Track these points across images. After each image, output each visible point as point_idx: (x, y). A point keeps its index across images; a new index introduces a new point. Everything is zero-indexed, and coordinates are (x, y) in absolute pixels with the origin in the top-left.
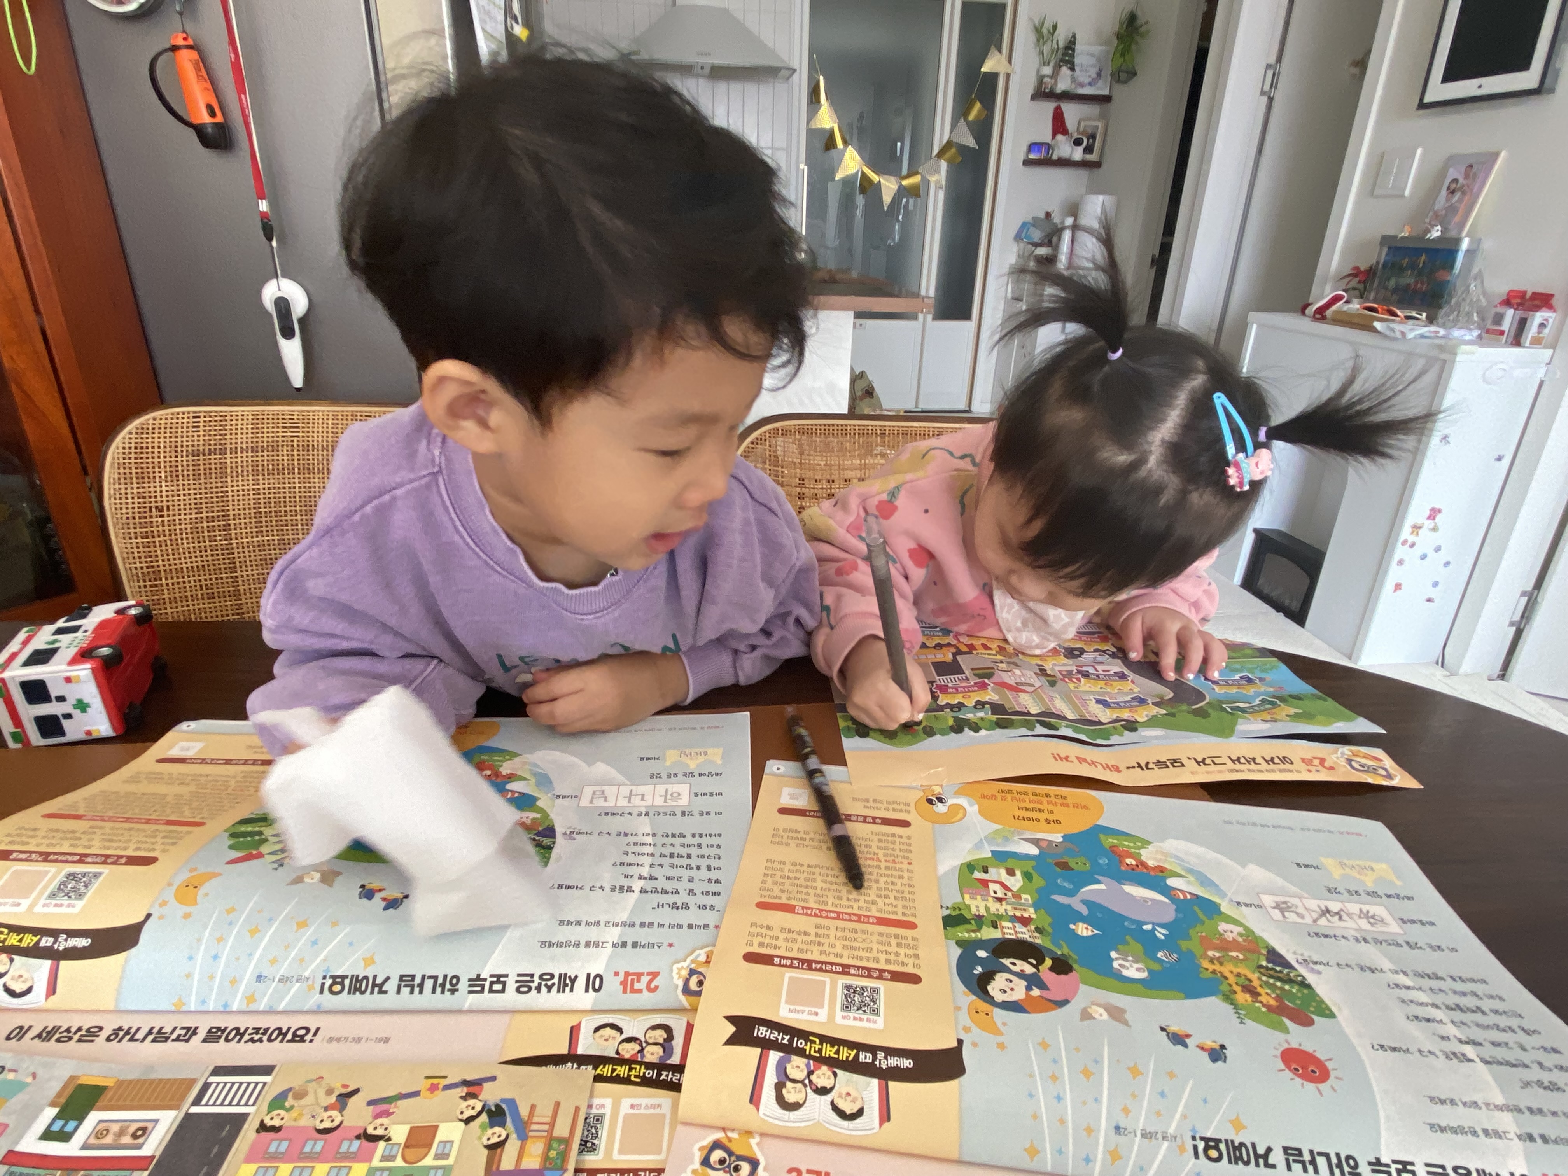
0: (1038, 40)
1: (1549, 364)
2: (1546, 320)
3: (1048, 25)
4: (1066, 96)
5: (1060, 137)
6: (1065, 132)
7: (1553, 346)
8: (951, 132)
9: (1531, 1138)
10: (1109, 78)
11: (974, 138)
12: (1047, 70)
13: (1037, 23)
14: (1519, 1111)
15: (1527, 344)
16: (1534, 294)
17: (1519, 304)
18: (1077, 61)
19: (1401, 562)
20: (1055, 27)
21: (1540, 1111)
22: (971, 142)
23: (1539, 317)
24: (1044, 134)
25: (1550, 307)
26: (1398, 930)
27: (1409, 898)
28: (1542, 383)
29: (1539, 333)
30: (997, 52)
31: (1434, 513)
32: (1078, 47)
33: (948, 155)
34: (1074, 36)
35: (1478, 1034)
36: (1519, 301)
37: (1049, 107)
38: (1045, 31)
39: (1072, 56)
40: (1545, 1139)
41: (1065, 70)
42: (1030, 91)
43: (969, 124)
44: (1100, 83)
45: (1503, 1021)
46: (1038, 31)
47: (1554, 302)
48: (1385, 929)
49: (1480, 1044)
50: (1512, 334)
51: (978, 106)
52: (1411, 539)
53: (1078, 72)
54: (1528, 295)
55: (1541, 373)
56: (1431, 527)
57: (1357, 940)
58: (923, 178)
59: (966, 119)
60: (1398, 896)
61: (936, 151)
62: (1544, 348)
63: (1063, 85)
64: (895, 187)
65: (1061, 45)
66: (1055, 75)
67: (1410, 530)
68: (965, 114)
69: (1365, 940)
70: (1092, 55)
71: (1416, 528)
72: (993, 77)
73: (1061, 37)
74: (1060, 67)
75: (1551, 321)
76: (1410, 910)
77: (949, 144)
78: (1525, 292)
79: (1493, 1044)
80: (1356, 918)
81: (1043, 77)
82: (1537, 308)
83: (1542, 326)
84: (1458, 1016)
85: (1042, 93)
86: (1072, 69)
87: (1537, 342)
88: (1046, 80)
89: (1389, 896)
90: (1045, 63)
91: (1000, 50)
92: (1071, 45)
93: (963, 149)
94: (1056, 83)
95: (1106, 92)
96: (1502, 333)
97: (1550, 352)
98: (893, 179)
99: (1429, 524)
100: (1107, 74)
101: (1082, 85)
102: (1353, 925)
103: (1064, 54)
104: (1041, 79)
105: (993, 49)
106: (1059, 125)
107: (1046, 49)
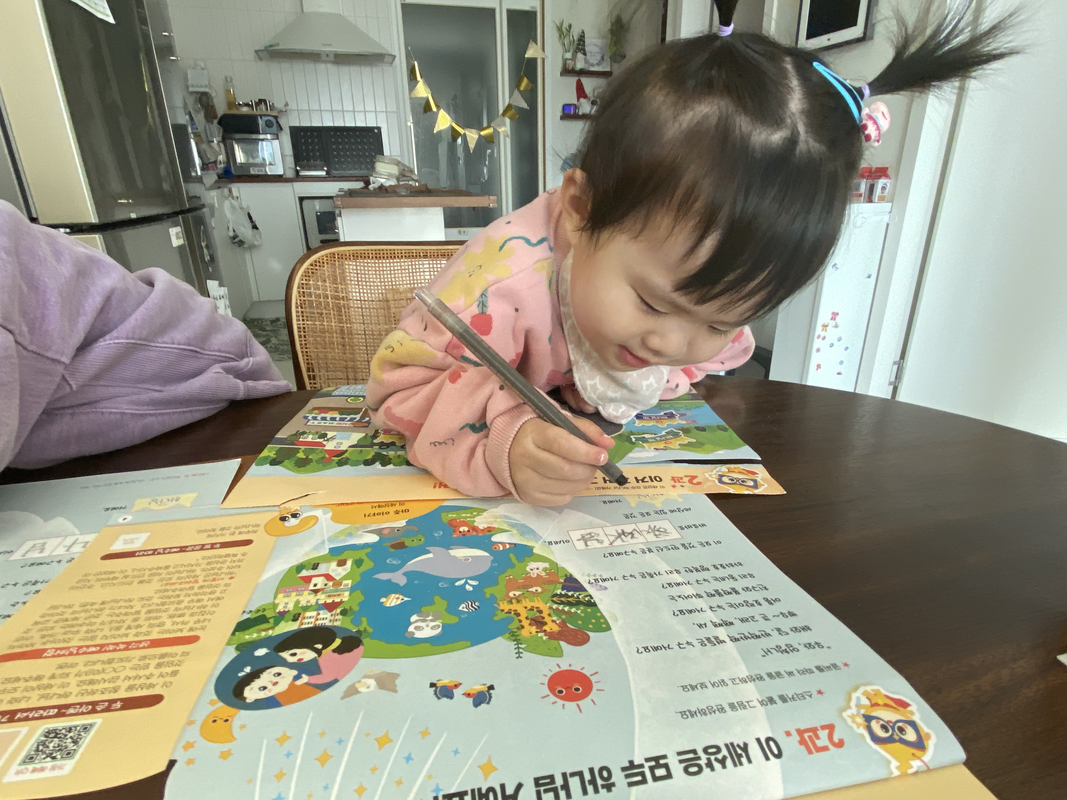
0: (560, 36)
1: (891, 212)
2: (885, 184)
3: (565, 25)
4: (582, 73)
5: (582, 100)
6: (585, 97)
7: (892, 201)
8: (510, 98)
9: (771, 700)
10: (609, 60)
11: (526, 101)
12: (569, 55)
13: (558, 25)
14: (761, 678)
15: (876, 200)
16: (876, 168)
17: (869, 176)
18: (587, 49)
19: (818, 350)
20: (570, 26)
21: (779, 674)
22: (524, 105)
23: (881, 182)
24: (572, 99)
25: (887, 176)
26: (678, 536)
27: (687, 510)
28: (888, 225)
29: (882, 193)
30: (534, 44)
31: (835, 315)
32: (587, 41)
33: (509, 114)
34: (583, 32)
35: (729, 614)
36: (867, 174)
37: (572, 81)
38: (564, 30)
39: (584, 45)
40: (783, 699)
41: (580, 55)
42: (559, 68)
43: (520, 92)
44: (604, 64)
45: (750, 597)
46: (560, 29)
47: (889, 172)
48: (667, 538)
49: (731, 624)
50: (867, 194)
51: (525, 81)
52: (823, 334)
53: (588, 57)
54: (873, 169)
55: (886, 219)
56: (834, 324)
57: (644, 552)
58: (495, 130)
59: (519, 90)
60: (679, 510)
61: (501, 111)
62: (887, 202)
63: (580, 65)
64: (476, 137)
65: (576, 38)
66: (574, 58)
67: (821, 328)
68: (518, 86)
69: (650, 550)
70: (597, 46)
71: (825, 326)
72: (533, 61)
73: (575, 33)
74: (576, 52)
75: (888, 185)
76: (686, 518)
77: (509, 107)
78: (871, 168)
79: (742, 620)
80: (644, 533)
81: (567, 59)
82: (880, 177)
83: (884, 188)
84: (716, 601)
85: (567, 71)
86: (585, 54)
87: (882, 199)
88: (568, 62)
89: (672, 511)
90: (567, 51)
91: (536, 42)
92: (582, 38)
93: (520, 110)
94: (575, 64)
95: (608, 69)
96: (861, 195)
97: (890, 204)
98: (474, 131)
99: (832, 323)
100: (607, 58)
101: (593, 65)
102: (643, 540)
103: (578, 44)
104: (565, 61)
105: (531, 42)
106: (581, 92)
107: (566, 42)
